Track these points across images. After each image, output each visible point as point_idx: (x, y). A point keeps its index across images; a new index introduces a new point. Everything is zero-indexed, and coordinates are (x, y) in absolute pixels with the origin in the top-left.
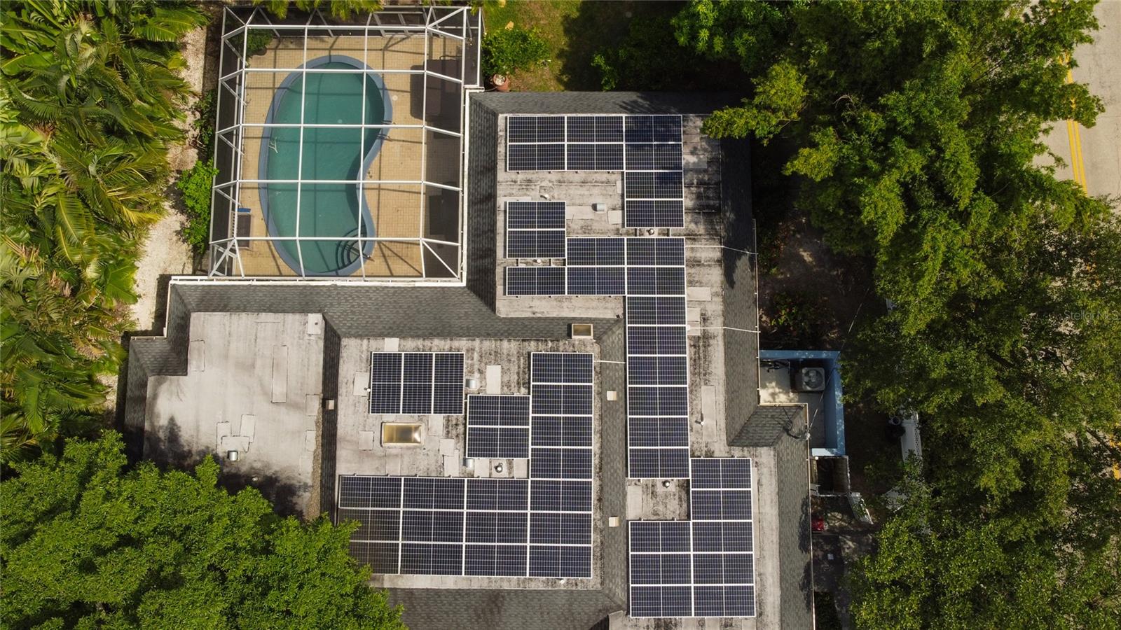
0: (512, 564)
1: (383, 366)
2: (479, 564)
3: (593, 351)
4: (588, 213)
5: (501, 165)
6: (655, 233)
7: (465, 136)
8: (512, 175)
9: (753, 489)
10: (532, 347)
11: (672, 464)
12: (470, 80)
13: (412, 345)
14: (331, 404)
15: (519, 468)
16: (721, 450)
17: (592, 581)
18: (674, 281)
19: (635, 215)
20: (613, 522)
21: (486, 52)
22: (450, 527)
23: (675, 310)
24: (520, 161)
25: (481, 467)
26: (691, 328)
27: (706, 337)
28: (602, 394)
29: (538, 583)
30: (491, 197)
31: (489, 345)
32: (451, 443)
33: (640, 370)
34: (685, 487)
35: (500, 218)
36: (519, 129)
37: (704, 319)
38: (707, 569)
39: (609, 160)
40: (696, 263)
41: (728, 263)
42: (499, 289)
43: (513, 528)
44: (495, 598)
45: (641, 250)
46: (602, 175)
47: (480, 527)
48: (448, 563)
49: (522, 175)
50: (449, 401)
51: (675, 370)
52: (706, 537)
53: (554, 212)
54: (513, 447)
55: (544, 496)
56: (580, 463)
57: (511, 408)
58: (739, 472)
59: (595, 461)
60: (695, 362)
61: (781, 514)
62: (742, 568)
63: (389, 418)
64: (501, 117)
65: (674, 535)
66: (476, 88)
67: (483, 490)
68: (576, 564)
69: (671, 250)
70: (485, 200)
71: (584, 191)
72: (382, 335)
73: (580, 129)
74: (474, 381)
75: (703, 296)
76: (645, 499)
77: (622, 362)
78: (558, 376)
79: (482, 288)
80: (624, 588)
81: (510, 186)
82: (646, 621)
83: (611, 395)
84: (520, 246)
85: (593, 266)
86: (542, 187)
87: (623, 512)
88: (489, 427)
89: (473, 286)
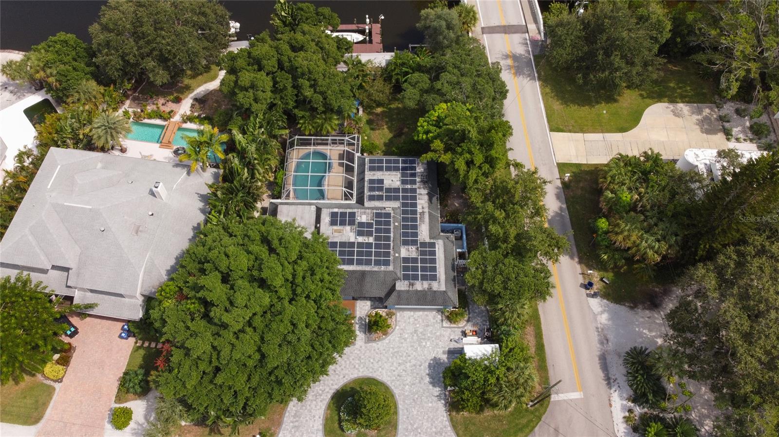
0: (368, 262)
1: (334, 215)
2: (360, 262)
3: (392, 212)
4: (391, 182)
5: (366, 170)
6: (409, 186)
7: (356, 166)
8: (369, 173)
9: (437, 249)
10: (375, 211)
11: (414, 243)
12: (357, 152)
13: (341, 210)
14: (318, 225)
15: (371, 240)
16: (428, 240)
17: (391, 268)
18: (415, 198)
19: (404, 182)
20: (397, 255)
21: (362, 146)
22: (351, 253)
23: (415, 205)
24: (372, 169)
25: (361, 239)
26: (419, 209)
27: (423, 212)
28: (394, 223)
29: (376, 269)
30: (363, 179)
31: (363, 211)
32: (352, 233)
33: (404, 219)
34: (417, 249)
35: (366, 183)
36: (371, 161)
37: (423, 208)
38: (424, 269)
39: (396, 169)
40: (421, 194)
41: (430, 196)
42: (365, 200)
43: (369, 254)
44: (363, 273)
45: (405, 190)
46: (394, 173)
47: (360, 253)
48: (350, 262)
49: (372, 173)
50: (352, 223)
51: (415, 220)
52: (423, 261)
53: (381, 181)
54: (369, 234)
55: (377, 246)
56: (388, 239)
57: (369, 225)
58: (433, 245)
59: (392, 239)
60: (420, 218)
61: (445, 257)
62: (434, 269)
63: (335, 228)
64: (366, 159)
65: (415, 260)
66: (359, 154)
67: (360, 245)
68: (387, 263)
69: (414, 191)
70: (361, 180)
71: (389, 177)
72: (333, 208)
73: (388, 162)
74: (359, 218)
75: (422, 202)
76: (406, 252)
77: (400, 217)
78: (382, 218)
79: (360, 201)
80: (400, 273)
81: (369, 175)
82: (406, 282)
83: (396, 224)
84: (371, 189)
85: (392, 194)
86: (378, 175)
87: (399, 254)
88: (363, 229)
89: (357, 202)
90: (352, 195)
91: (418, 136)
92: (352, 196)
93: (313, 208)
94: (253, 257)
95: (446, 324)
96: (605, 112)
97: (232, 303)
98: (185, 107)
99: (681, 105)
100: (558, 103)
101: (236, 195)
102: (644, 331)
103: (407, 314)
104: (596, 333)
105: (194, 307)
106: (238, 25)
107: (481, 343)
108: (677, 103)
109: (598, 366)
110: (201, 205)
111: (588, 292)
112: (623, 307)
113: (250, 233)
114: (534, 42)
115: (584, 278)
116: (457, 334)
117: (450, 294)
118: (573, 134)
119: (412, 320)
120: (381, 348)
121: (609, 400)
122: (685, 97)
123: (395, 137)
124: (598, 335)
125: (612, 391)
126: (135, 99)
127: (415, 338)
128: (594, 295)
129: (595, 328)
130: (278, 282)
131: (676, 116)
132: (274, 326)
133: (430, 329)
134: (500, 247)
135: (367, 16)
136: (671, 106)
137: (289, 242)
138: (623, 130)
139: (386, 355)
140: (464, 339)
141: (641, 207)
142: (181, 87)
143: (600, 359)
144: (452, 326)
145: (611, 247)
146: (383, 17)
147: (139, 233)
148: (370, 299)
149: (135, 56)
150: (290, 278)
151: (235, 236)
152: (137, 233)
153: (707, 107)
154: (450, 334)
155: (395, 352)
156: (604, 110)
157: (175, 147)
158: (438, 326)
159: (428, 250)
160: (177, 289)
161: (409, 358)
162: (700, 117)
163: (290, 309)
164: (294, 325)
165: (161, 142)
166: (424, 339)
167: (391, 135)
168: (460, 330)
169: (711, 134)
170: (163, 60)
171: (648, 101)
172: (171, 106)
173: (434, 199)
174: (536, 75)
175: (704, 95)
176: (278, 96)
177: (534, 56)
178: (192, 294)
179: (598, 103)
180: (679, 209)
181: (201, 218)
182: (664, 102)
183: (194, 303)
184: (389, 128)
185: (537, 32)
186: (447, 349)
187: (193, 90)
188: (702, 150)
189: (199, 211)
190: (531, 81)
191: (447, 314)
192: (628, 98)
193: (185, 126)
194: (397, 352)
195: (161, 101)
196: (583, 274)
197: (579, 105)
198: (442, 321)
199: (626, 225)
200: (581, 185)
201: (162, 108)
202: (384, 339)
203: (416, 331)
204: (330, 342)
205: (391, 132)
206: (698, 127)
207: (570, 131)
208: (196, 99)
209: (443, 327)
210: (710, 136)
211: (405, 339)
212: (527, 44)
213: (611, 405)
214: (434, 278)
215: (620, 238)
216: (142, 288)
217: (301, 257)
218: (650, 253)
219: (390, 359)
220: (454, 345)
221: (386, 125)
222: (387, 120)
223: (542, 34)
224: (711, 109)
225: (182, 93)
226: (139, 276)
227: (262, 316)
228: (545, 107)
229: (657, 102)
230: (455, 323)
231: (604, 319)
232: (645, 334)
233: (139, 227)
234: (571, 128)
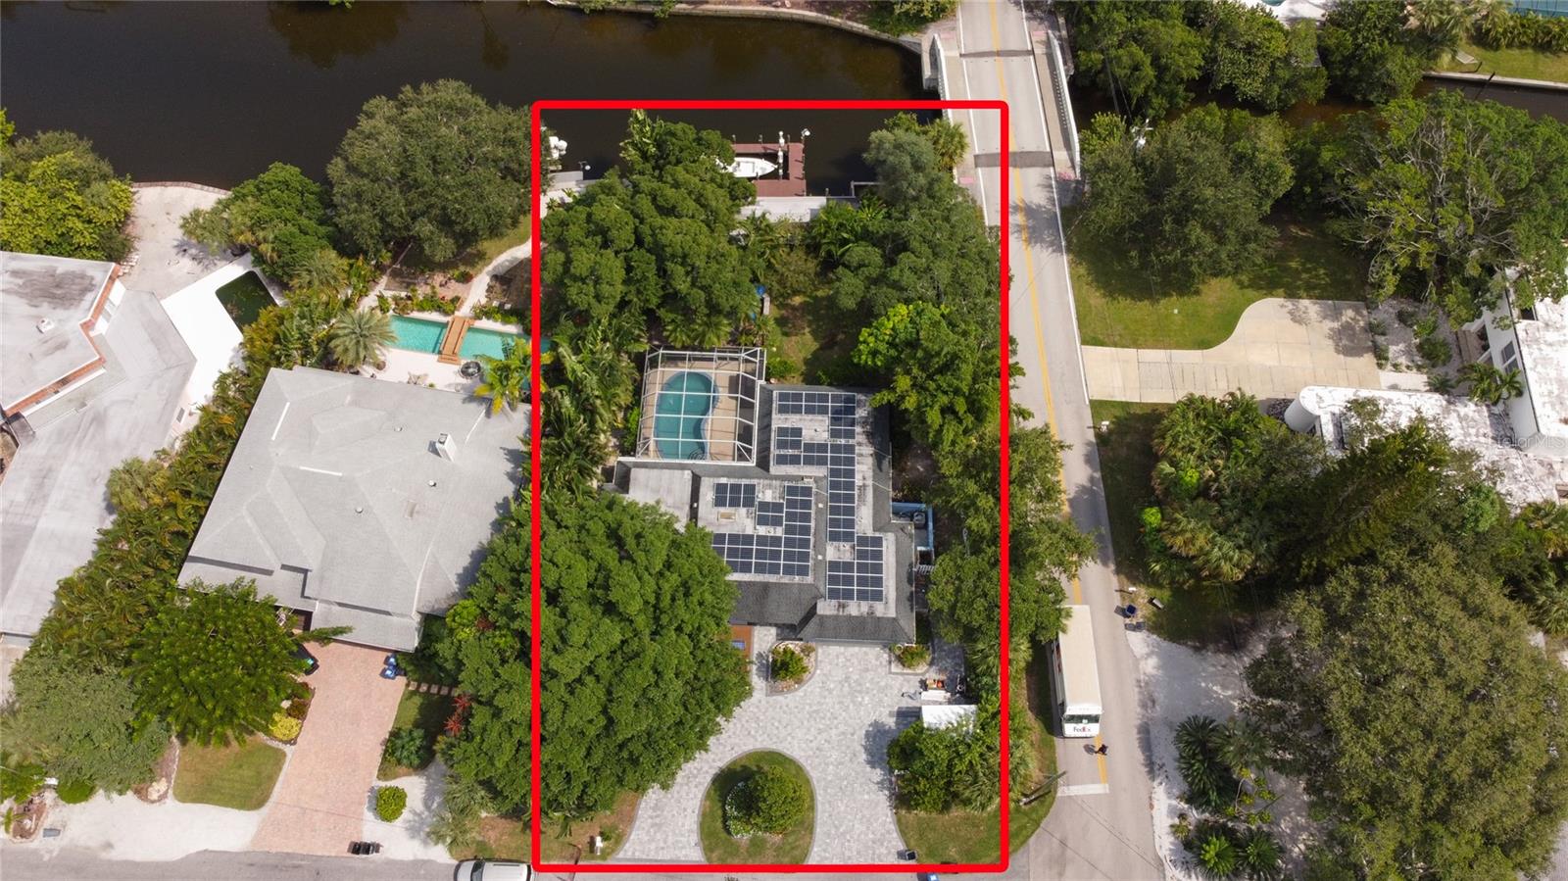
0: (774, 570)
1: (720, 489)
2: (760, 569)
3: (814, 486)
4: (813, 433)
5: (774, 412)
6: (843, 441)
7: (757, 402)
8: (779, 416)
9: (884, 549)
10: (786, 484)
11: (848, 537)
12: (760, 378)
13: (733, 481)
14: (695, 505)
15: (779, 532)
16: (870, 533)
17: (809, 579)
18: (851, 461)
19: (834, 434)
20: (820, 557)
21: (768, 368)
22: (747, 553)
23: (851, 474)
24: (783, 410)
25: (762, 530)
26: (858, 481)
27: (864, 486)
28: (817, 504)
29: (786, 579)
30: (769, 426)
31: (767, 482)
32: (749, 520)
33: (834, 498)
34: (853, 548)
35: (773, 434)
36: (783, 397)
37: (864, 479)
38: (862, 581)
39: (823, 411)
40: (861, 455)
41: (878, 458)
42: (771, 463)
43: (776, 555)
44: (766, 587)
45: (836, 448)
46: (820, 417)
47: (761, 554)
48: (746, 568)
49: (784, 416)
50: (749, 502)
51: (850, 498)
52: (862, 568)
53: (798, 432)
54: (777, 522)
55: (789, 543)
56: (806, 530)
57: (777, 507)
58: (878, 542)
59: (812, 531)
60: (859, 496)
61: (897, 562)
62: (878, 582)
63: (722, 510)
64: (775, 393)
65: (848, 566)
66: (763, 382)
67: (762, 540)
68: (803, 571)
69: (850, 449)
70: (766, 428)
71: (811, 423)
72: (720, 475)
73: (809, 398)
74: (760, 495)
75: (864, 468)
76: (835, 552)
77: (826, 493)
78: (798, 495)
79: (763, 463)
80: (824, 587)
81: (778, 421)
82: (834, 602)
83: (821, 506)
84: (781, 445)
85: (814, 454)
86: (792, 421)
87: (824, 555)
88: (767, 514)
89: (758, 465)
90: (749, 451)
91: (860, 358)
92: (750, 456)
93: (688, 475)
94: (596, 564)
95: (896, 668)
96: (1176, 311)
97: (564, 640)
98: (478, 291)
99: (1305, 302)
100: (1098, 294)
101: (567, 456)
102: (1215, 688)
103: (834, 650)
104: (1137, 690)
105: (506, 642)
106: (564, 144)
107: (950, 702)
108: (1300, 298)
109: (1136, 744)
110: (509, 467)
111: (1128, 621)
112: (1183, 649)
113: (590, 524)
114: (1063, 184)
115: (1123, 598)
116: (913, 685)
117: (902, 623)
118: (1119, 349)
119: (842, 660)
120: (792, 705)
121: (1150, 798)
122: (1314, 288)
123: (821, 348)
124: (1140, 693)
125: (1155, 784)
126: (395, 274)
127: (846, 689)
128: (1137, 627)
129: (1134, 682)
130: (634, 607)
131: (1295, 322)
132: (628, 675)
133: (869, 676)
134: (983, 551)
135: (781, 133)
136: (1289, 304)
137: (652, 543)
138: (1204, 344)
139: (799, 716)
140: (924, 693)
141: (1217, 490)
142: (470, 254)
143: (1139, 733)
144: (906, 671)
145: (1167, 554)
146: (808, 133)
147: (415, 515)
148: (776, 625)
149: (401, 215)
150: (652, 600)
151: (566, 527)
152: (411, 515)
153: (1350, 307)
154: (902, 685)
155: (815, 711)
156: (1174, 307)
157: (463, 362)
158: (883, 671)
159: (869, 549)
160: (478, 611)
161: (835, 722)
162: (1336, 325)
163: (653, 649)
164: (656, 672)
165: (440, 353)
166: (860, 692)
167: (814, 346)
168: (919, 678)
169: (1351, 355)
170: (445, 223)
171: (1250, 293)
172: (454, 289)
173: (886, 463)
174: (1063, 243)
175: (1348, 283)
176: (633, 289)
177: (1062, 209)
178: (503, 620)
179: (1166, 294)
180: (1276, 497)
181: (508, 489)
182: (1278, 296)
183: (505, 636)
184: (813, 333)
185: (1070, 164)
186: (896, 709)
187: (491, 259)
188: (1330, 388)
189: (506, 477)
190: (1055, 254)
191: (898, 652)
192: (1216, 291)
193: (478, 324)
194: (817, 712)
195: (439, 278)
196: (1121, 591)
197: (1133, 298)
198: (890, 662)
199: (1189, 522)
200: (1128, 439)
201: (441, 292)
202: (796, 690)
203: (847, 679)
204: (712, 700)
205: (816, 340)
206: (1331, 342)
207: (1115, 345)
208: (495, 277)
209: (890, 673)
210: (1350, 359)
211: (830, 691)
212: (1051, 186)
213: (1151, 806)
214: (878, 596)
215: (1179, 540)
216: (419, 601)
217: (668, 565)
218: (1226, 567)
219: (805, 723)
220: (907, 703)
221: (809, 326)
222: (810, 318)
223: (1078, 171)
224: (1357, 311)
225: (472, 264)
226: (416, 583)
227: (608, 658)
228: (1076, 301)
229: (1266, 296)
230: (909, 667)
231: (1150, 666)
232: (1216, 692)
233: (415, 505)
234: (1117, 338)
